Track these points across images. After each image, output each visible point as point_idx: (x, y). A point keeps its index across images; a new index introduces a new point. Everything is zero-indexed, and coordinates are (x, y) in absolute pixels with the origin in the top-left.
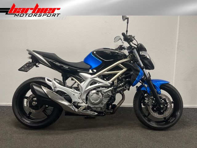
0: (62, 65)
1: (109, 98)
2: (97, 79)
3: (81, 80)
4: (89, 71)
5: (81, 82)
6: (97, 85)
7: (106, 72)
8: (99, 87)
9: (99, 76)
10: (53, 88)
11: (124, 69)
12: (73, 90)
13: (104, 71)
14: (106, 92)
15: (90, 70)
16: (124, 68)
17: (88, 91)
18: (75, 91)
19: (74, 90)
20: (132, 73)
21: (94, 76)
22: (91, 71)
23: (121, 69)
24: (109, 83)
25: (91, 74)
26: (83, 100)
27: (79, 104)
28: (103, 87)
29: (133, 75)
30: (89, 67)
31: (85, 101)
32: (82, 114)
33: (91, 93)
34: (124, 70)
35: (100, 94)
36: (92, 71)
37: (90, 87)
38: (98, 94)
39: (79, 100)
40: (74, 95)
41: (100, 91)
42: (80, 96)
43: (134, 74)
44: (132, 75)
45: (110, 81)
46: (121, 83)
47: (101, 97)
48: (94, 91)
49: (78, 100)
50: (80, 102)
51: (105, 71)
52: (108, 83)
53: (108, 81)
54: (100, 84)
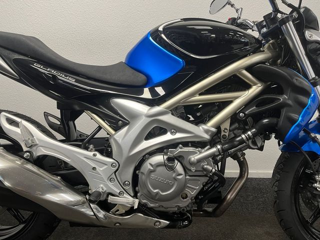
0: (54, 72)
1: (205, 180)
2: (169, 119)
3: (118, 121)
4: (142, 93)
5: (117, 129)
6: (168, 137)
7: (198, 98)
8: (174, 145)
9: (174, 110)
10: (25, 149)
11: (254, 87)
12: (91, 154)
13: (191, 94)
14: (199, 161)
15: (146, 90)
16: (255, 84)
17: (140, 157)
18: (99, 156)
19: (95, 155)
20: (283, 98)
21: (157, 109)
22: (147, 94)
23: (246, 86)
24: (207, 131)
25: (150, 103)
26: (123, 184)
27: (111, 199)
28: (186, 144)
29: (289, 105)
30: (141, 78)
31: (129, 188)
32: (120, 227)
33: (148, 165)
34: (255, 89)
35: (179, 167)
36: (153, 92)
37: (145, 144)
38: (172, 169)
39: (110, 184)
40: (94, 168)
41: (180, 158)
42: (115, 172)
43: (290, 102)
44: (284, 105)
45: (211, 125)
46: (245, 132)
47: (180, 177)
48: (159, 158)
49: (106, 186)
50: (114, 193)
51: (193, 94)
52: (203, 131)
53: (205, 127)
54: (179, 135)
